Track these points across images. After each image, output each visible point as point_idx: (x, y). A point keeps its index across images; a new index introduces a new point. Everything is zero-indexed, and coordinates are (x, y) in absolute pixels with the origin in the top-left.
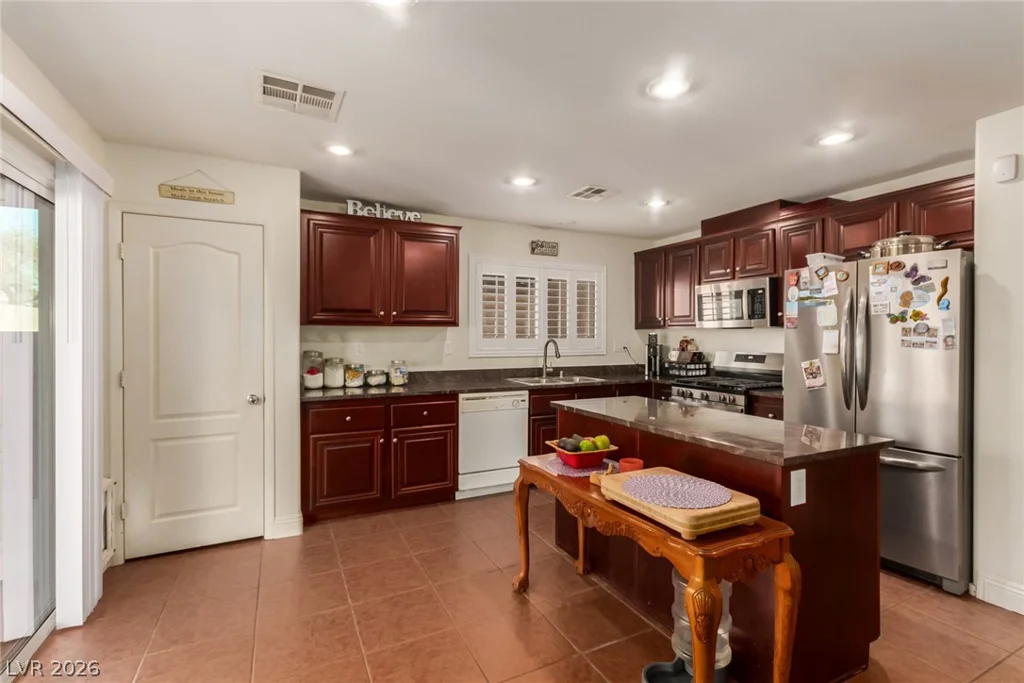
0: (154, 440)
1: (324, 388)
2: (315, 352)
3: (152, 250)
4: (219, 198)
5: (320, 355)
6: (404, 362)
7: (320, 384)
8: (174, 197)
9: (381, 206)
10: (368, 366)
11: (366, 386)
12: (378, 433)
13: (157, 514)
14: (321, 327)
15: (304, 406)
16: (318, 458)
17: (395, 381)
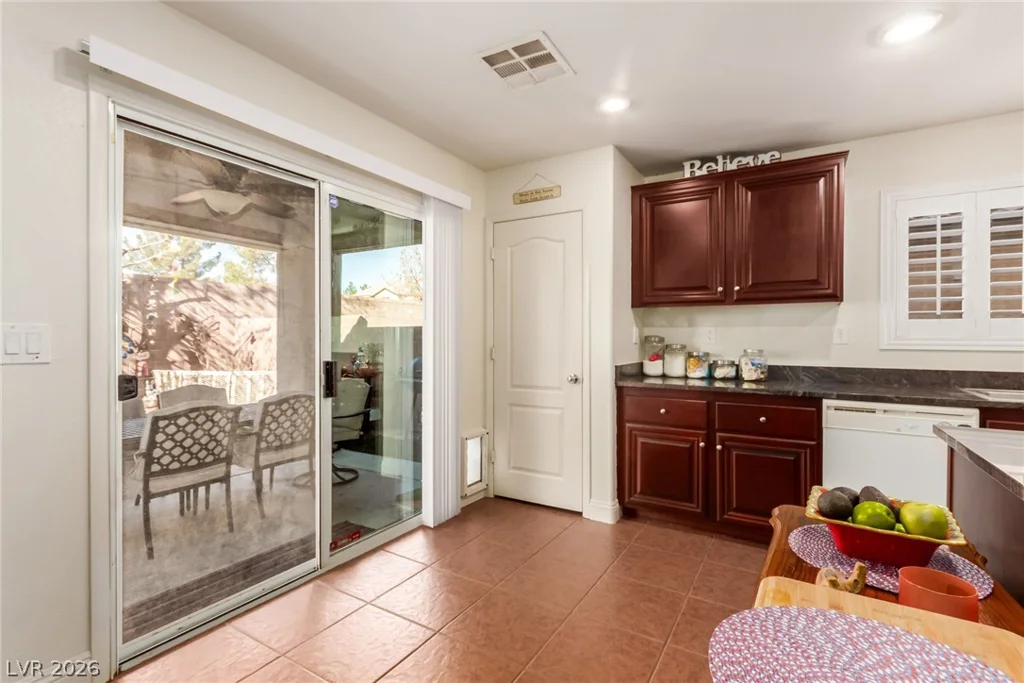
0: (511, 405)
1: (664, 376)
2: (655, 337)
3: (509, 249)
4: (549, 194)
5: (662, 340)
6: (761, 351)
7: (659, 372)
8: (522, 202)
9: (724, 158)
10: (715, 355)
11: (711, 378)
12: (699, 435)
13: (512, 465)
14: (667, 309)
15: (620, 391)
16: (633, 448)
17: (746, 375)
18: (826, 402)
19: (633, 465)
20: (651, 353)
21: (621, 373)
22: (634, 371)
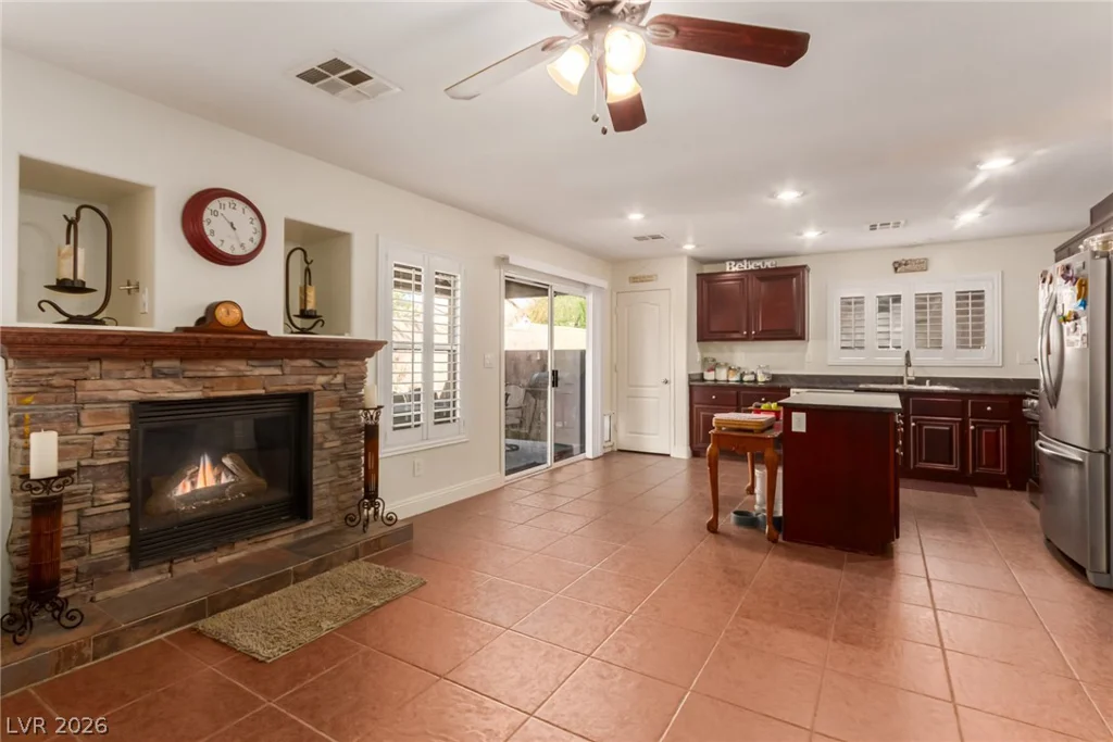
0: (628, 397)
1: (716, 380)
2: (710, 358)
3: (626, 308)
4: (650, 279)
5: (714, 360)
6: (768, 366)
7: (713, 378)
8: (634, 282)
9: (747, 261)
10: (744, 369)
11: (741, 381)
13: (627, 431)
15: (691, 387)
16: (698, 416)
17: (759, 379)
18: (792, 390)
19: (698, 426)
20: (708, 367)
21: (691, 378)
22: (698, 377)
